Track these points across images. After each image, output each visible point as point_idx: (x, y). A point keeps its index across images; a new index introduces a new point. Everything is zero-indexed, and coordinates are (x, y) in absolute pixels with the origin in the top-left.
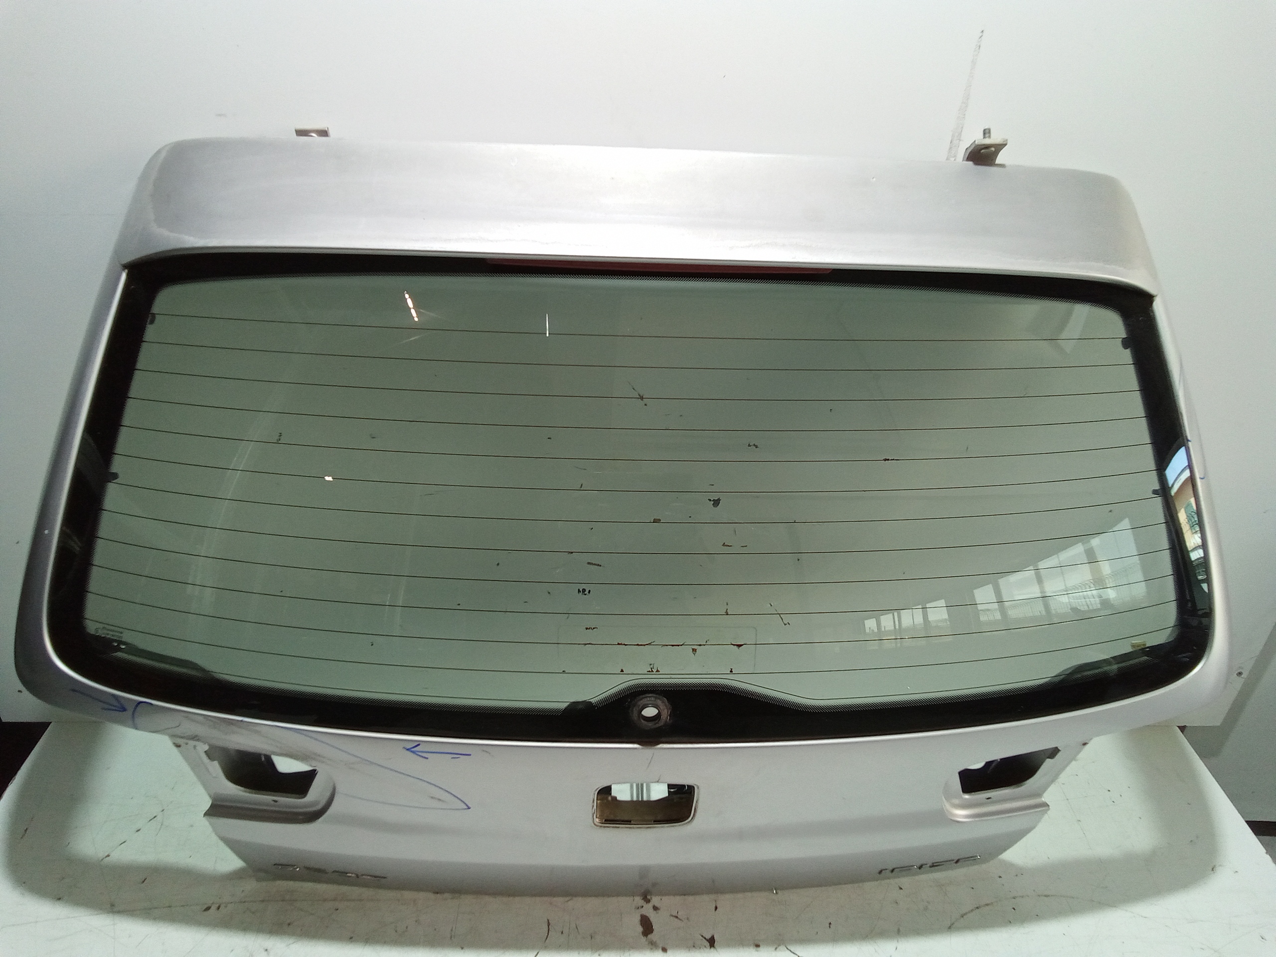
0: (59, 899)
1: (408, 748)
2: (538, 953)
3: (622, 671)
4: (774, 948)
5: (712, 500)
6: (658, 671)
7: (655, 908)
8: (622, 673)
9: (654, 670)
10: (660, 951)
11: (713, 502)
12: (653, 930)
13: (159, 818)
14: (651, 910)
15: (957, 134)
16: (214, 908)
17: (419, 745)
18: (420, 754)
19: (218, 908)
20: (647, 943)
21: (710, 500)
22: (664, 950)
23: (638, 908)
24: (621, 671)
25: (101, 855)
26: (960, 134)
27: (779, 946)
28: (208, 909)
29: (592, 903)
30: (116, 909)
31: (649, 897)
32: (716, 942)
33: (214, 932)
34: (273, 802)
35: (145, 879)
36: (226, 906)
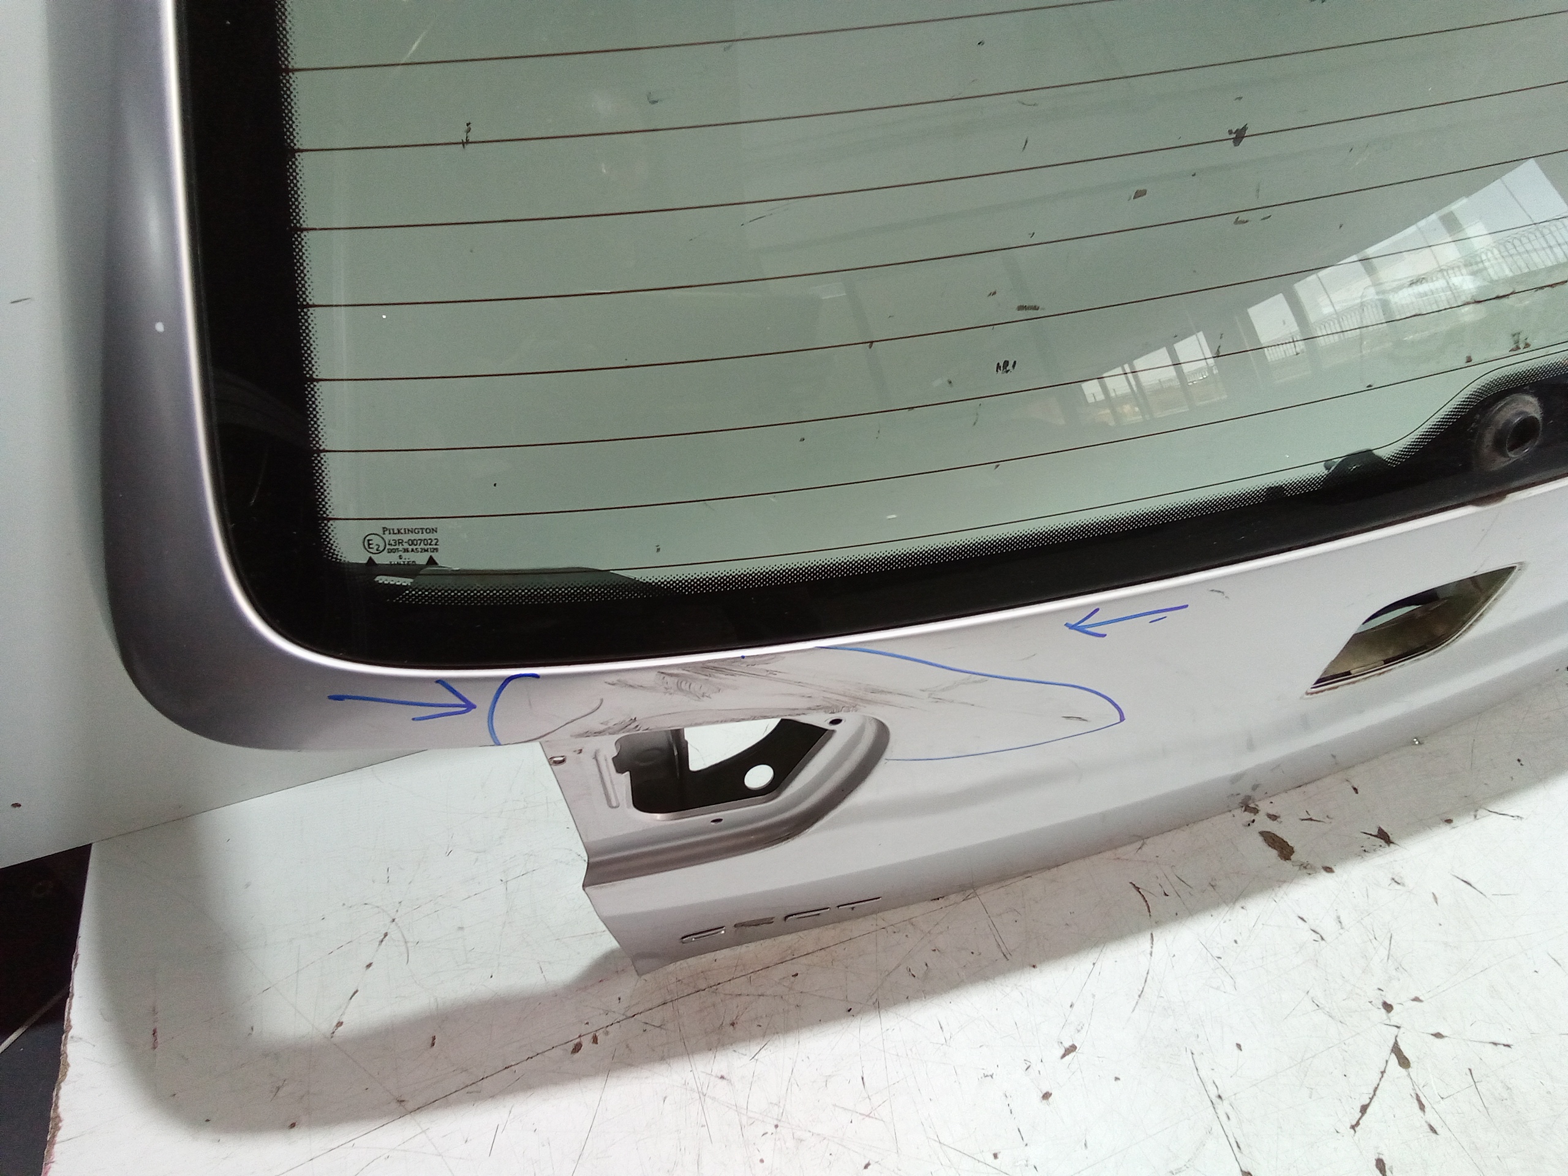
0: (293, 1125)
1: (1073, 623)
2: (1152, 934)
3: (1469, 360)
4: (1473, 817)
6: (1527, 345)
7: (1273, 817)
8: (1469, 364)
9: (1522, 346)
10: (1324, 873)
12: (1292, 848)
14: (1269, 821)
16: (586, 1042)
17: (1097, 610)
18: (1089, 629)
19: (595, 1040)
20: (1297, 868)
22: (1329, 870)
23: (1249, 825)
24: (1468, 362)
25: (326, 1027)
27: (1477, 811)
28: (577, 1048)
29: (1180, 839)
30: (410, 1106)
31: (1252, 805)
32: (1389, 835)
33: (612, 1081)
34: (713, 824)
35: (434, 1038)
36: (607, 1033)
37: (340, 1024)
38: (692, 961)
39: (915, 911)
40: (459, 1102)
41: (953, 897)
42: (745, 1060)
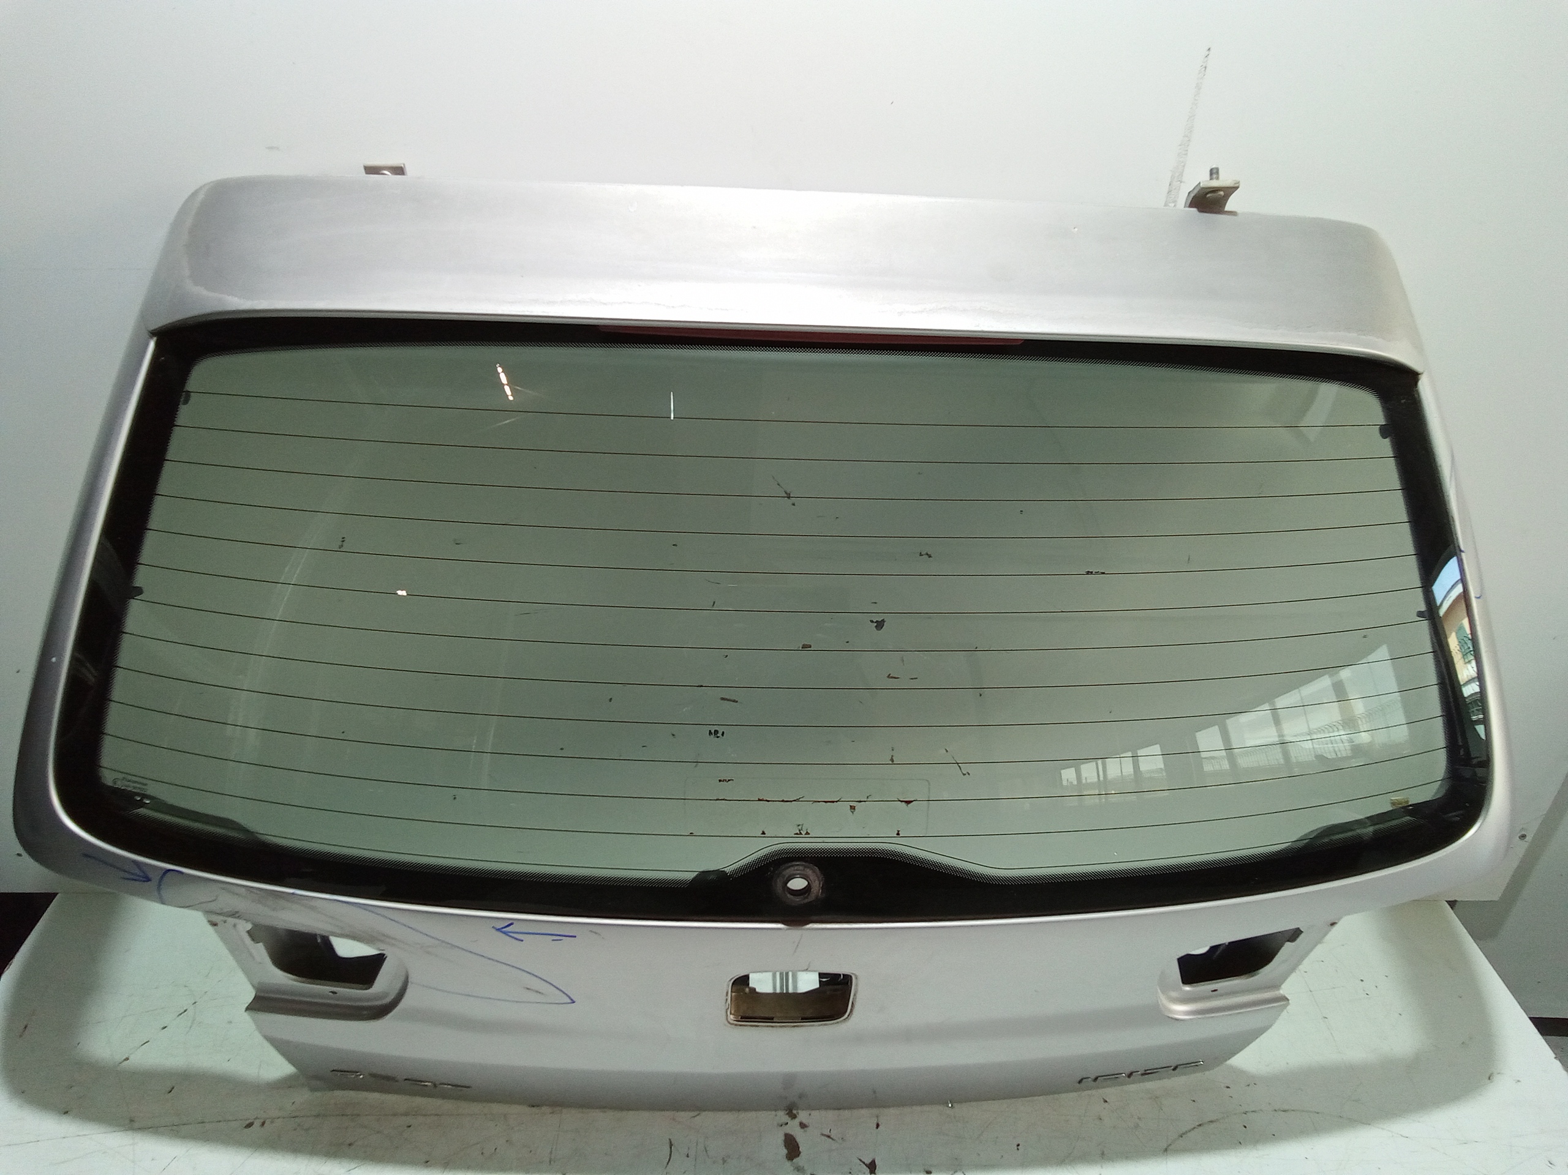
1: (499, 927)
3: (763, 833)
5: (875, 621)
6: (807, 833)
7: (803, 1126)
8: (763, 835)
9: (803, 833)
11: (876, 624)
12: (800, 1153)
13: (190, 1012)
14: (798, 1128)
15: (1177, 174)
16: (257, 1123)
17: (510, 924)
18: (511, 934)
19: (263, 1124)
20: (792, 1169)
21: (872, 621)
23: (782, 1125)
24: (762, 834)
25: (119, 1057)
26: (1181, 174)
27: (956, 1171)
28: (250, 1125)
29: (726, 1119)
30: (136, 1125)
31: (795, 1112)
32: (877, 1167)
33: (257, 1154)
34: (331, 994)
35: (173, 1088)
36: (272, 1122)
37: (127, 1059)
38: (352, 1093)
39: (515, 1109)
40: (163, 1134)
41: (544, 1109)
42: (343, 1171)
